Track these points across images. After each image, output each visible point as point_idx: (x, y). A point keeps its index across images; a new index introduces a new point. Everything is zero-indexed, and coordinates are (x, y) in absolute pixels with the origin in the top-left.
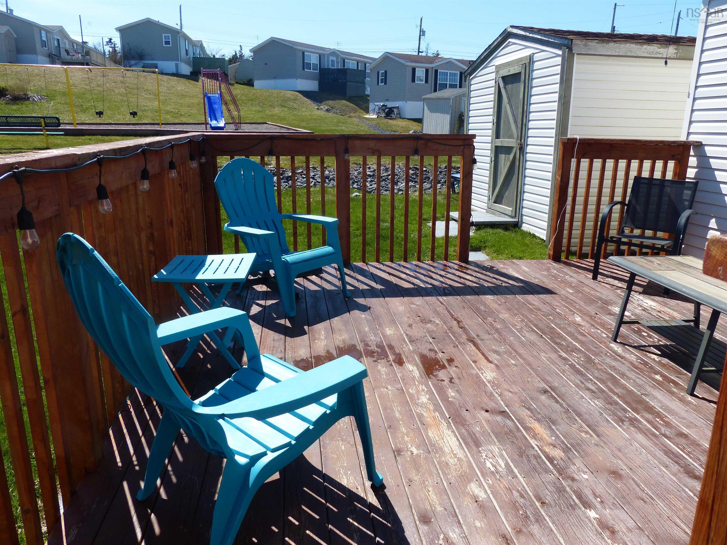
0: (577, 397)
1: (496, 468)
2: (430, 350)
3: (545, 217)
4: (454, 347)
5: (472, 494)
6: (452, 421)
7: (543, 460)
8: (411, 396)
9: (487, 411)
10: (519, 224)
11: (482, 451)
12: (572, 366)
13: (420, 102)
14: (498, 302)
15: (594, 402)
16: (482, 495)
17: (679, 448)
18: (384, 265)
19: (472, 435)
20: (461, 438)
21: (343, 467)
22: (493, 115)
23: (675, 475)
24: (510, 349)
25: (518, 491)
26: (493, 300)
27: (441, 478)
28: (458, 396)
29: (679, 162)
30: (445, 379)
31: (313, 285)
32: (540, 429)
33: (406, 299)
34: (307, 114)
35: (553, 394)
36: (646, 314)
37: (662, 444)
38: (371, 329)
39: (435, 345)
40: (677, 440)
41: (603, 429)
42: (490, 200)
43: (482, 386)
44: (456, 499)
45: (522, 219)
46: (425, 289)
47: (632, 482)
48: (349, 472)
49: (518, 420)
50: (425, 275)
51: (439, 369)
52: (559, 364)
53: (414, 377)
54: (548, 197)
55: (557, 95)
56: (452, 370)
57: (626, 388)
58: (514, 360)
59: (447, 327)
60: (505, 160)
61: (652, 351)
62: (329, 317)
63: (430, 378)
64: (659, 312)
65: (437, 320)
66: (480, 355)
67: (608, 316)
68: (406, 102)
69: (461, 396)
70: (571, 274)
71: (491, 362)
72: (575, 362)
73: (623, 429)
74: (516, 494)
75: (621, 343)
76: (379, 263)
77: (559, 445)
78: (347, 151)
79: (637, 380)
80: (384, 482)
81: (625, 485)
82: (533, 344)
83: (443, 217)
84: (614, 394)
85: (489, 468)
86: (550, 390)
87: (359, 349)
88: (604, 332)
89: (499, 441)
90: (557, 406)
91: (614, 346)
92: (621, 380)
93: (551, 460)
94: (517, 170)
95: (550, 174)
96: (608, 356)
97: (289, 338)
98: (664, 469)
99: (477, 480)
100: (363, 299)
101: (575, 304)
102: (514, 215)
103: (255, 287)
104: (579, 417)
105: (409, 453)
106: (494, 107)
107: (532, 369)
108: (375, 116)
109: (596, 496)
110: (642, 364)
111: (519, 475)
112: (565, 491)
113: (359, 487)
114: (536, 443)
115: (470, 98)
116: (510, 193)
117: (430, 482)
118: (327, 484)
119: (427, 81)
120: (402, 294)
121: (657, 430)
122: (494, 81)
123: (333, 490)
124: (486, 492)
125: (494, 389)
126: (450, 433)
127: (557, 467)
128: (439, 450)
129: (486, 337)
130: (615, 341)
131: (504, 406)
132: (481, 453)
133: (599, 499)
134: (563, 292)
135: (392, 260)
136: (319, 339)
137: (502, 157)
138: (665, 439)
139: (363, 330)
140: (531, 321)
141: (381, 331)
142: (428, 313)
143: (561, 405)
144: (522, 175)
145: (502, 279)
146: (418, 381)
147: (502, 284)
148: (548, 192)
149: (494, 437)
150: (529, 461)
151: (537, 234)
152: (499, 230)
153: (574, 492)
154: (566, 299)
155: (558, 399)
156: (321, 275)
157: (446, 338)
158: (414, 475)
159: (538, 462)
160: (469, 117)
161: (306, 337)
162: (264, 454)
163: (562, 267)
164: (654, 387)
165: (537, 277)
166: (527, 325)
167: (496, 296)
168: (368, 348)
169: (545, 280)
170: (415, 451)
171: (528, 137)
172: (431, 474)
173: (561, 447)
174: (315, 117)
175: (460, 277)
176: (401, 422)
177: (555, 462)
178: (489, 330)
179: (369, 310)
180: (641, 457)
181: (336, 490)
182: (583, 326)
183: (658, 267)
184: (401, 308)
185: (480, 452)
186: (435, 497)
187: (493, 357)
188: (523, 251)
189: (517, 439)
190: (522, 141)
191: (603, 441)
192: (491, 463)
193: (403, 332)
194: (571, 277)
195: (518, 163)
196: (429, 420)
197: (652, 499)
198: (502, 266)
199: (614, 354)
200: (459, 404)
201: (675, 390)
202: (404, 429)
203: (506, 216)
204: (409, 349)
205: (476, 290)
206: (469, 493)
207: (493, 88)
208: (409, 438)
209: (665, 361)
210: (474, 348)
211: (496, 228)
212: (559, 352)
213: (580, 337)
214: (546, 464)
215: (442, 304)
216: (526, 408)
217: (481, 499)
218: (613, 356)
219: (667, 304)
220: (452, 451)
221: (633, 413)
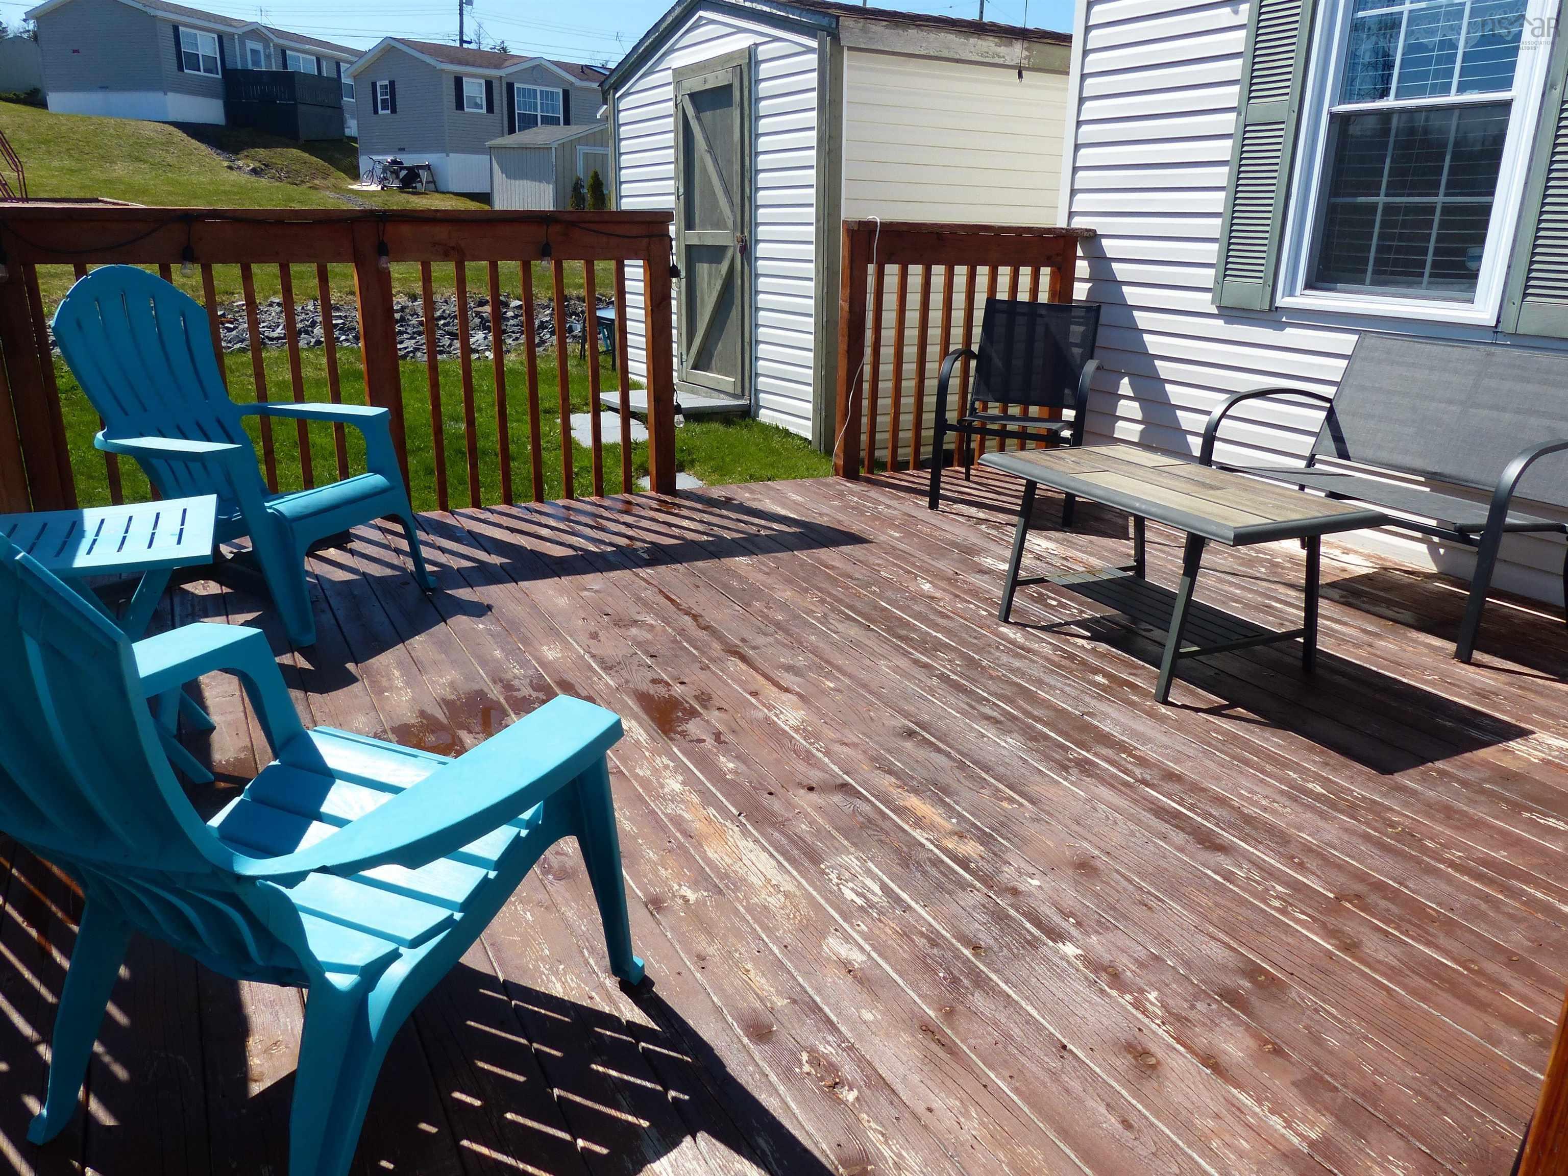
0: (971, 736)
1: (865, 898)
2: (654, 681)
3: (807, 392)
4: (702, 669)
5: (835, 958)
6: (747, 820)
7: (949, 867)
8: (645, 782)
9: (811, 789)
10: (753, 409)
11: (827, 870)
12: (944, 678)
13: (481, 157)
14: (763, 568)
15: (1006, 742)
16: (857, 958)
17: (1174, 801)
18: (492, 512)
19: (797, 841)
20: (778, 851)
21: (543, 959)
22: (676, 178)
23: (1181, 850)
24: (816, 659)
25: (922, 934)
26: (752, 565)
27: (763, 940)
28: (742, 768)
29: (1059, 269)
30: (704, 738)
31: (335, 569)
32: (922, 806)
33: (566, 580)
34: (202, 179)
35: (927, 736)
36: (1044, 565)
37: (1144, 799)
38: (508, 653)
39: (661, 670)
40: (1168, 786)
41: (1037, 788)
42: (684, 364)
43: (786, 741)
44: (807, 975)
45: (757, 399)
46: (602, 556)
47: (1119, 877)
48: (562, 967)
49: (877, 798)
50: (592, 527)
51: (685, 720)
52: (919, 677)
53: (638, 742)
54: (810, 350)
55: (814, 133)
56: (714, 717)
57: (1051, 706)
58: (831, 682)
59: (674, 630)
60: (710, 275)
61: (1075, 632)
62: (401, 638)
63: (672, 739)
64: (1065, 559)
65: (648, 618)
66: (760, 678)
67: (978, 576)
68: (448, 156)
69: (748, 766)
70: (888, 502)
71: (787, 690)
72: (947, 669)
73: (1072, 783)
74: (921, 942)
75: (1016, 624)
76: (479, 507)
77: (968, 831)
78: (383, 250)
79: (1067, 689)
80: (647, 972)
81: (1108, 884)
82: (855, 643)
83: (587, 404)
84: (1036, 721)
85: (852, 900)
86: (918, 729)
87: (495, 699)
88: (981, 608)
89: (854, 844)
90: (941, 760)
91: (1004, 629)
92: (1039, 692)
93: (964, 863)
94: (739, 295)
95: (812, 302)
96: (1003, 651)
97: (317, 695)
98: (1161, 843)
99: (836, 930)
100: (469, 590)
101: (912, 559)
102: (739, 391)
103: (188, 587)
104: (987, 772)
105: (680, 901)
106: (677, 159)
107: (871, 692)
108: (375, 187)
109: (1066, 915)
110: (1064, 658)
111: (913, 904)
112: (1008, 916)
113: (594, 994)
114: (926, 836)
115: (620, 140)
116: (727, 345)
117: (742, 951)
118: (518, 1003)
119: (490, 109)
120: (554, 571)
121: (1128, 775)
122: (672, 104)
123: (536, 1012)
124: (862, 949)
125: (811, 744)
126: (751, 845)
127: (978, 875)
128: (739, 883)
129: (761, 640)
130: (1006, 621)
131: (841, 773)
132: (827, 874)
133: (1071, 920)
134: (883, 538)
135: (508, 500)
136: (390, 688)
137: (703, 269)
138: (1147, 789)
139: (489, 656)
140: (839, 601)
141: (530, 654)
142: (624, 605)
143: (948, 755)
144: (751, 307)
145: (756, 521)
146: (648, 750)
147: (759, 531)
148: (809, 340)
149: (841, 839)
150: (925, 873)
151: (792, 430)
152: (715, 426)
153: (1024, 914)
154: (892, 550)
155: (938, 743)
156: (349, 546)
157: (680, 653)
158: (704, 944)
159: (941, 872)
160: (621, 183)
161: (355, 688)
162: (393, 957)
163: (866, 489)
164: (1100, 698)
165: (825, 511)
166: (834, 609)
167: (755, 558)
168: (515, 693)
169: (840, 516)
170: (692, 896)
171: (757, 225)
172: (739, 935)
173: (974, 835)
174: (228, 188)
175: (670, 525)
176: (640, 841)
177: (973, 865)
178: (763, 626)
179: (489, 613)
180: (1116, 828)
181: (543, 1011)
182: (939, 600)
183: (1078, 468)
184: (563, 601)
185: (823, 872)
186: (763, 981)
187: (788, 679)
188: (772, 465)
189: (887, 834)
190: (746, 234)
191: (1044, 811)
192: (852, 889)
193: (582, 652)
194: (888, 506)
195: (739, 281)
196: (698, 826)
197: (1160, 900)
198: (747, 495)
199: (1011, 646)
200: (750, 782)
201: (1135, 698)
202: (651, 854)
203: (722, 396)
204: (607, 684)
205: (712, 548)
206: (829, 959)
207: (672, 120)
208: (670, 871)
209: (1103, 647)
210: (744, 667)
211: (708, 421)
212: (912, 654)
213: (941, 621)
214: (957, 873)
215: (649, 583)
216: (885, 772)
217: (857, 966)
218: (1012, 650)
219: (1074, 543)
220: (769, 881)
221: (1078, 750)
